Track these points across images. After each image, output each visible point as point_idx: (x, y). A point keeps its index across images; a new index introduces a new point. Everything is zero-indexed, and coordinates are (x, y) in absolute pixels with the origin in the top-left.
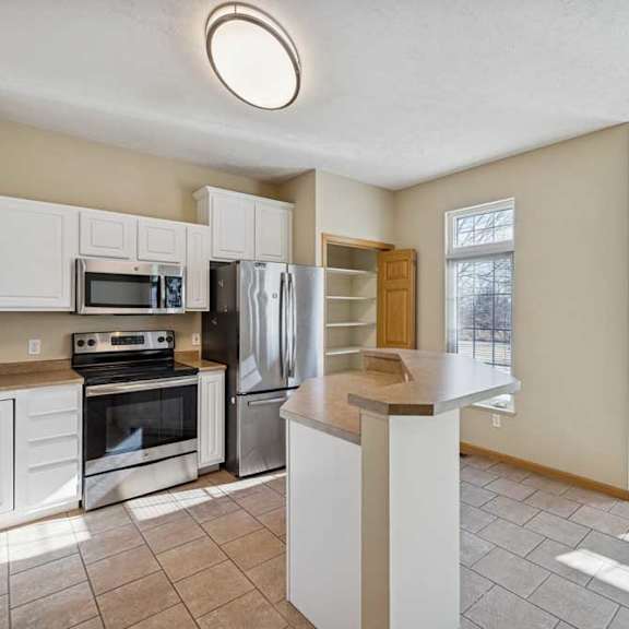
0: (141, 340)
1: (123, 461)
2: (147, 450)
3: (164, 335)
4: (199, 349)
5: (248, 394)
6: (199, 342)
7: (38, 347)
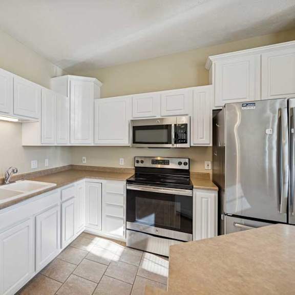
0: (167, 163)
1: (144, 229)
2: (158, 229)
3: (183, 161)
4: (211, 172)
5: (233, 216)
6: (210, 167)
7: (123, 162)
